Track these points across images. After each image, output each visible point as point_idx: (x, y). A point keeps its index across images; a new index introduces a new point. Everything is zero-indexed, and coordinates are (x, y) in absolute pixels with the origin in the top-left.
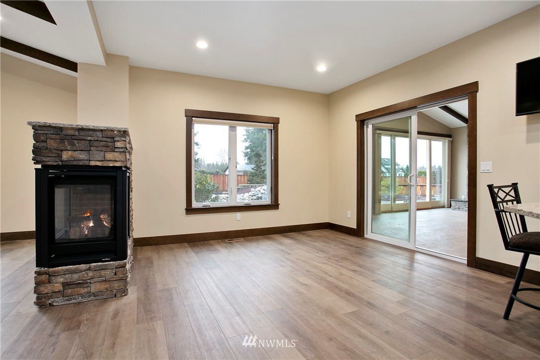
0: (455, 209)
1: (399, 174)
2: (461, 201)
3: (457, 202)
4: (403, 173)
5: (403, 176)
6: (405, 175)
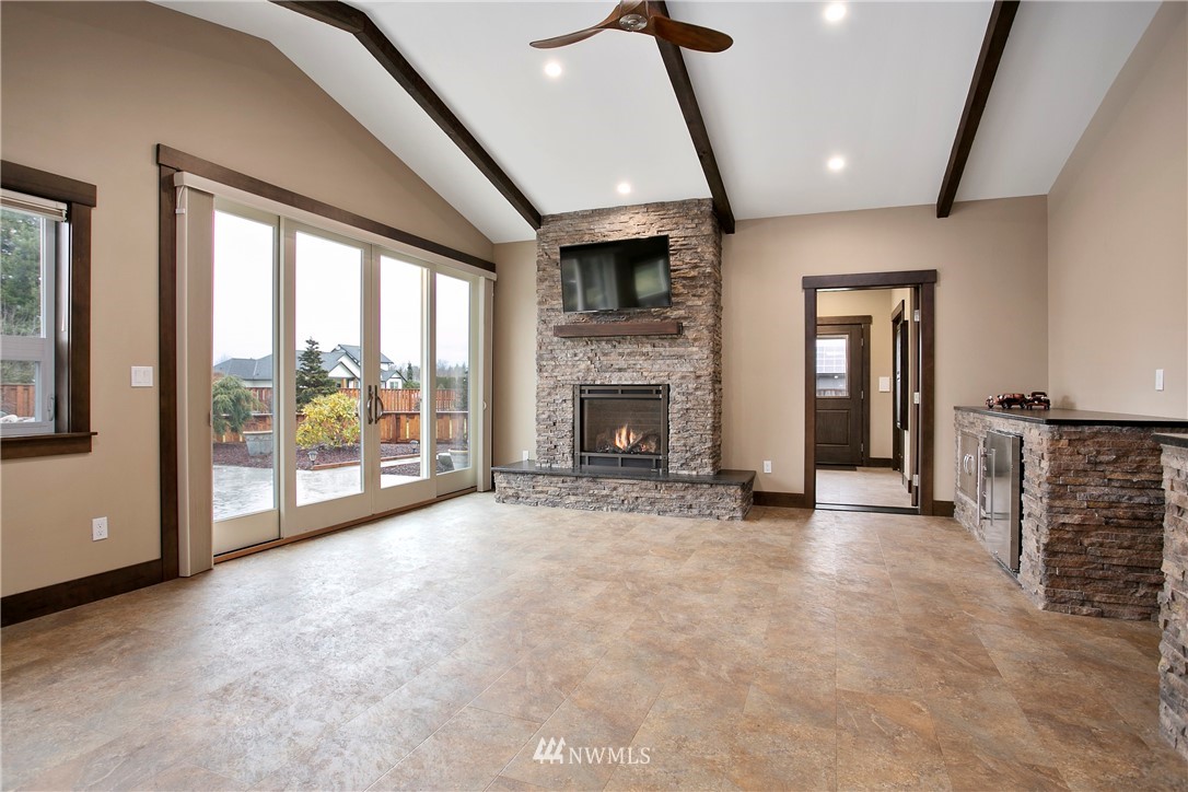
0: (507, 498)
1: (392, 383)
2: (523, 473)
3: (512, 477)
4: (400, 381)
5: (400, 387)
6: (404, 386)
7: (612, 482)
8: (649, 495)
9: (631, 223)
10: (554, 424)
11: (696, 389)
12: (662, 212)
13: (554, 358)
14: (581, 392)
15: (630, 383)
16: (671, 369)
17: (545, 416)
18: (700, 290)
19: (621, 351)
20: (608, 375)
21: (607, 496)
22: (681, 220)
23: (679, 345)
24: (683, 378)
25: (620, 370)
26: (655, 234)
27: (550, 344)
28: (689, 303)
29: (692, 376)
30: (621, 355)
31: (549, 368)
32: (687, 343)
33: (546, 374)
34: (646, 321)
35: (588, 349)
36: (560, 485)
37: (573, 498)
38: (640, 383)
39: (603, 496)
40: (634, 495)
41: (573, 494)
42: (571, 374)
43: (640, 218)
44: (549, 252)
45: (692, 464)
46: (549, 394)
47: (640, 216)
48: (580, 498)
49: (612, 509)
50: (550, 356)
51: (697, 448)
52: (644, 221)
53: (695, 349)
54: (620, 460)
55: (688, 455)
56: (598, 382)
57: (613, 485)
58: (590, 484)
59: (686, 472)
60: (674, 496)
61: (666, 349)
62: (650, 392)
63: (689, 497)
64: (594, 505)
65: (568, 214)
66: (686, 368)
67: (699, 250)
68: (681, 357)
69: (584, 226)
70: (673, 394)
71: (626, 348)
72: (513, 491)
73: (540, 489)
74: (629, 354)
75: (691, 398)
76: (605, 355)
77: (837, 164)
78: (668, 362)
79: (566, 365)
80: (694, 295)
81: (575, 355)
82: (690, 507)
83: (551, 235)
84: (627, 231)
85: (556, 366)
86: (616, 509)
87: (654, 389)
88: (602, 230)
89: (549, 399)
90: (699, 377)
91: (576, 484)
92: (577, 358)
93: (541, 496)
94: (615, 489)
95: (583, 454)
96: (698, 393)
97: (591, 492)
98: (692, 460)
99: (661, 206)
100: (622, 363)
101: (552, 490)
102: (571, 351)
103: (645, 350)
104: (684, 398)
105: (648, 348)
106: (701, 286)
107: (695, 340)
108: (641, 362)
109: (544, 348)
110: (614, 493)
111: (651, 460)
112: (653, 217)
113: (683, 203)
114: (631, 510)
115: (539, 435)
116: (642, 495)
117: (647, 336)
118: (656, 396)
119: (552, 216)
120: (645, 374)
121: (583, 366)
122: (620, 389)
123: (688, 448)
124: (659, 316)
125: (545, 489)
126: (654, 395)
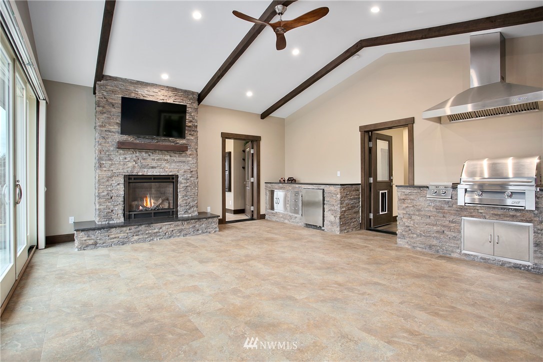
2: (100, 229)
3: (91, 232)
7: (159, 225)
8: (178, 228)
9: (159, 93)
10: (111, 198)
11: (191, 177)
12: (175, 93)
13: (110, 160)
14: (129, 179)
15: (158, 174)
16: (179, 168)
17: (105, 193)
18: (192, 133)
19: (153, 158)
20: (145, 170)
21: (157, 232)
22: (185, 99)
23: (183, 157)
24: (185, 172)
25: (152, 168)
26: (172, 102)
27: (107, 151)
28: (188, 138)
29: (189, 171)
30: (153, 160)
31: (108, 166)
32: (186, 156)
33: (105, 169)
34: (167, 143)
35: (134, 156)
36: (128, 231)
37: (136, 238)
38: (164, 174)
39: (154, 233)
40: (171, 229)
41: (136, 235)
42: (123, 169)
43: (164, 92)
44: (107, 97)
45: (189, 211)
46: (108, 181)
47: (164, 91)
48: (141, 237)
49: (160, 239)
50: (107, 158)
51: (191, 204)
52: (166, 94)
53: (190, 159)
54: (153, 214)
55: (188, 207)
56: (140, 174)
57: (160, 226)
58: (147, 228)
59: (187, 216)
60: (191, 226)
61: (176, 158)
62: (169, 178)
63: (197, 226)
64: (149, 239)
65: (121, 79)
66: (186, 167)
67: (192, 114)
68: (184, 162)
69: (132, 88)
70: (180, 179)
71: (156, 156)
72: (92, 241)
73: (113, 236)
74: (158, 160)
75: (188, 181)
76: (144, 159)
77: (249, 94)
78: (177, 164)
79: (119, 164)
80: (190, 134)
81: (125, 159)
82: (198, 230)
83: (109, 87)
84: (158, 97)
85: (112, 164)
86: (162, 238)
87: (171, 177)
88: (142, 93)
89: (107, 183)
90: (192, 172)
91: (138, 229)
92: (126, 160)
93: (115, 240)
94: (161, 228)
95: (131, 213)
96: (192, 179)
97: (147, 232)
98: (189, 209)
99: (175, 90)
100: (154, 164)
101: (121, 235)
102: (124, 156)
103: (166, 158)
104: (185, 181)
105: (168, 157)
106: (193, 131)
107: (190, 155)
108: (164, 164)
109: (103, 153)
110: (161, 230)
111: (169, 212)
112: (170, 94)
113: (185, 91)
114: (170, 237)
115: (100, 205)
116: (175, 228)
117: (167, 151)
118: (172, 181)
119: (110, 77)
120: (167, 170)
121: (130, 165)
122: (153, 177)
123: (187, 204)
124: (173, 142)
125: (117, 236)
126: (171, 180)
